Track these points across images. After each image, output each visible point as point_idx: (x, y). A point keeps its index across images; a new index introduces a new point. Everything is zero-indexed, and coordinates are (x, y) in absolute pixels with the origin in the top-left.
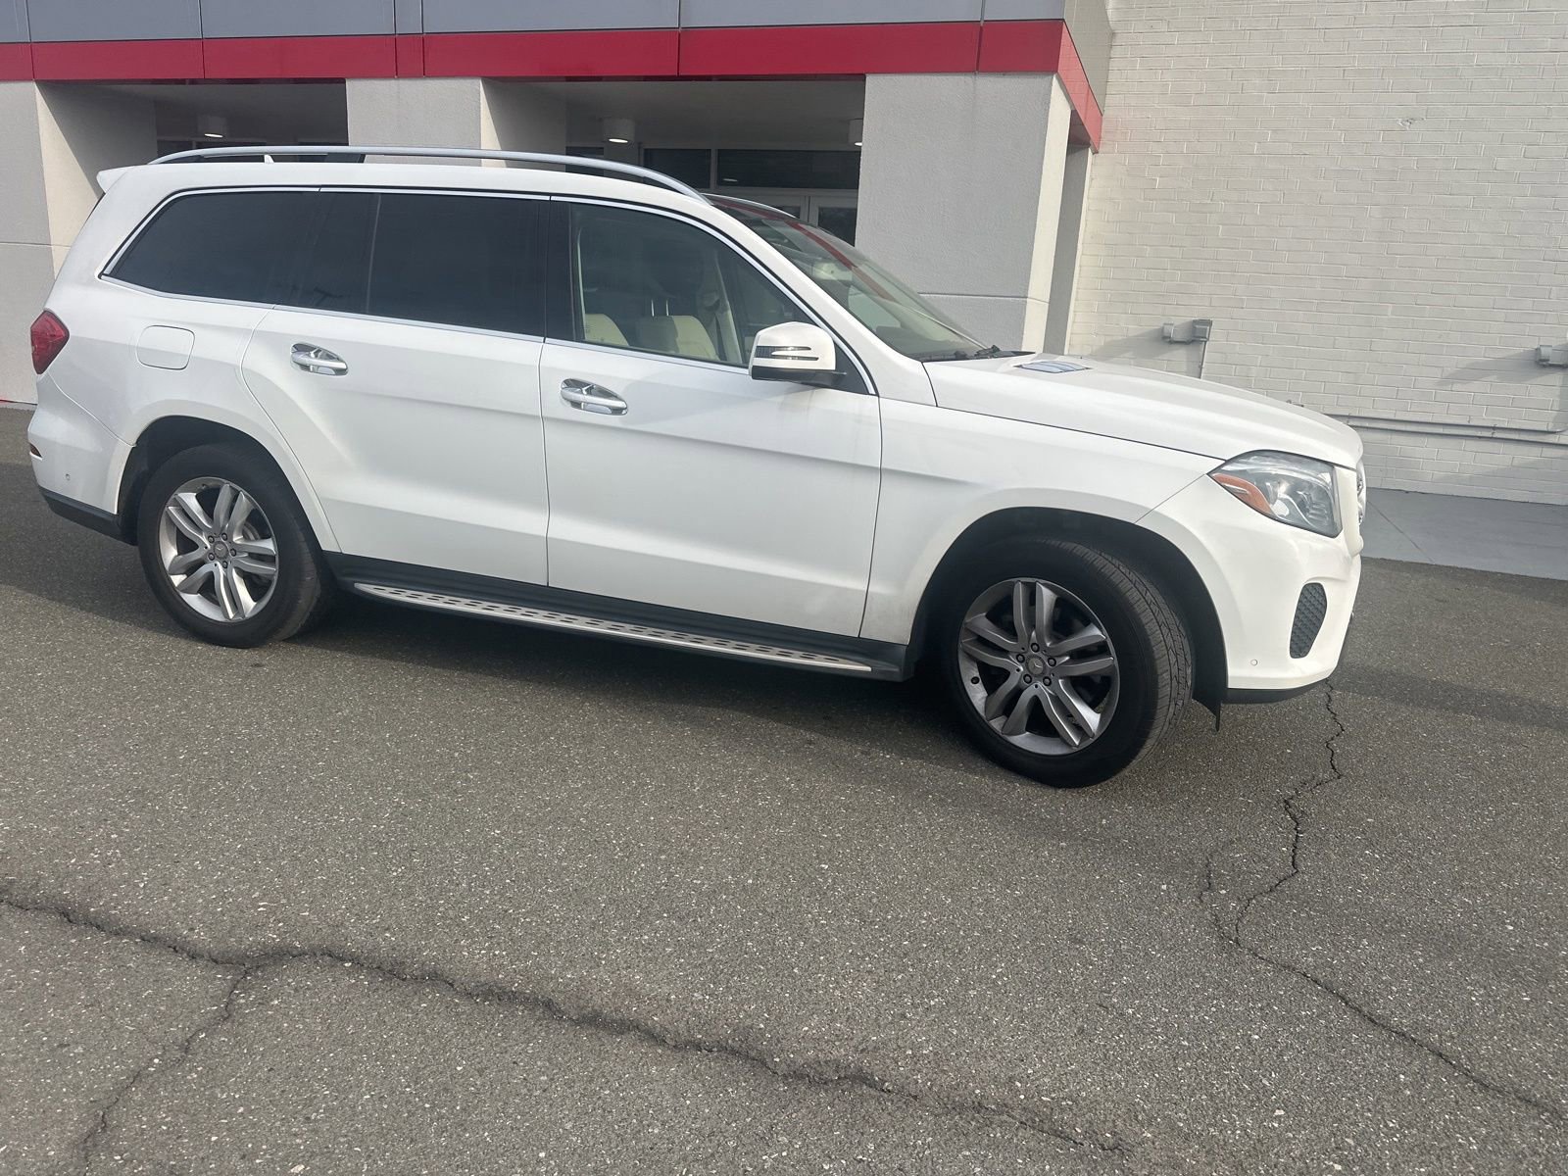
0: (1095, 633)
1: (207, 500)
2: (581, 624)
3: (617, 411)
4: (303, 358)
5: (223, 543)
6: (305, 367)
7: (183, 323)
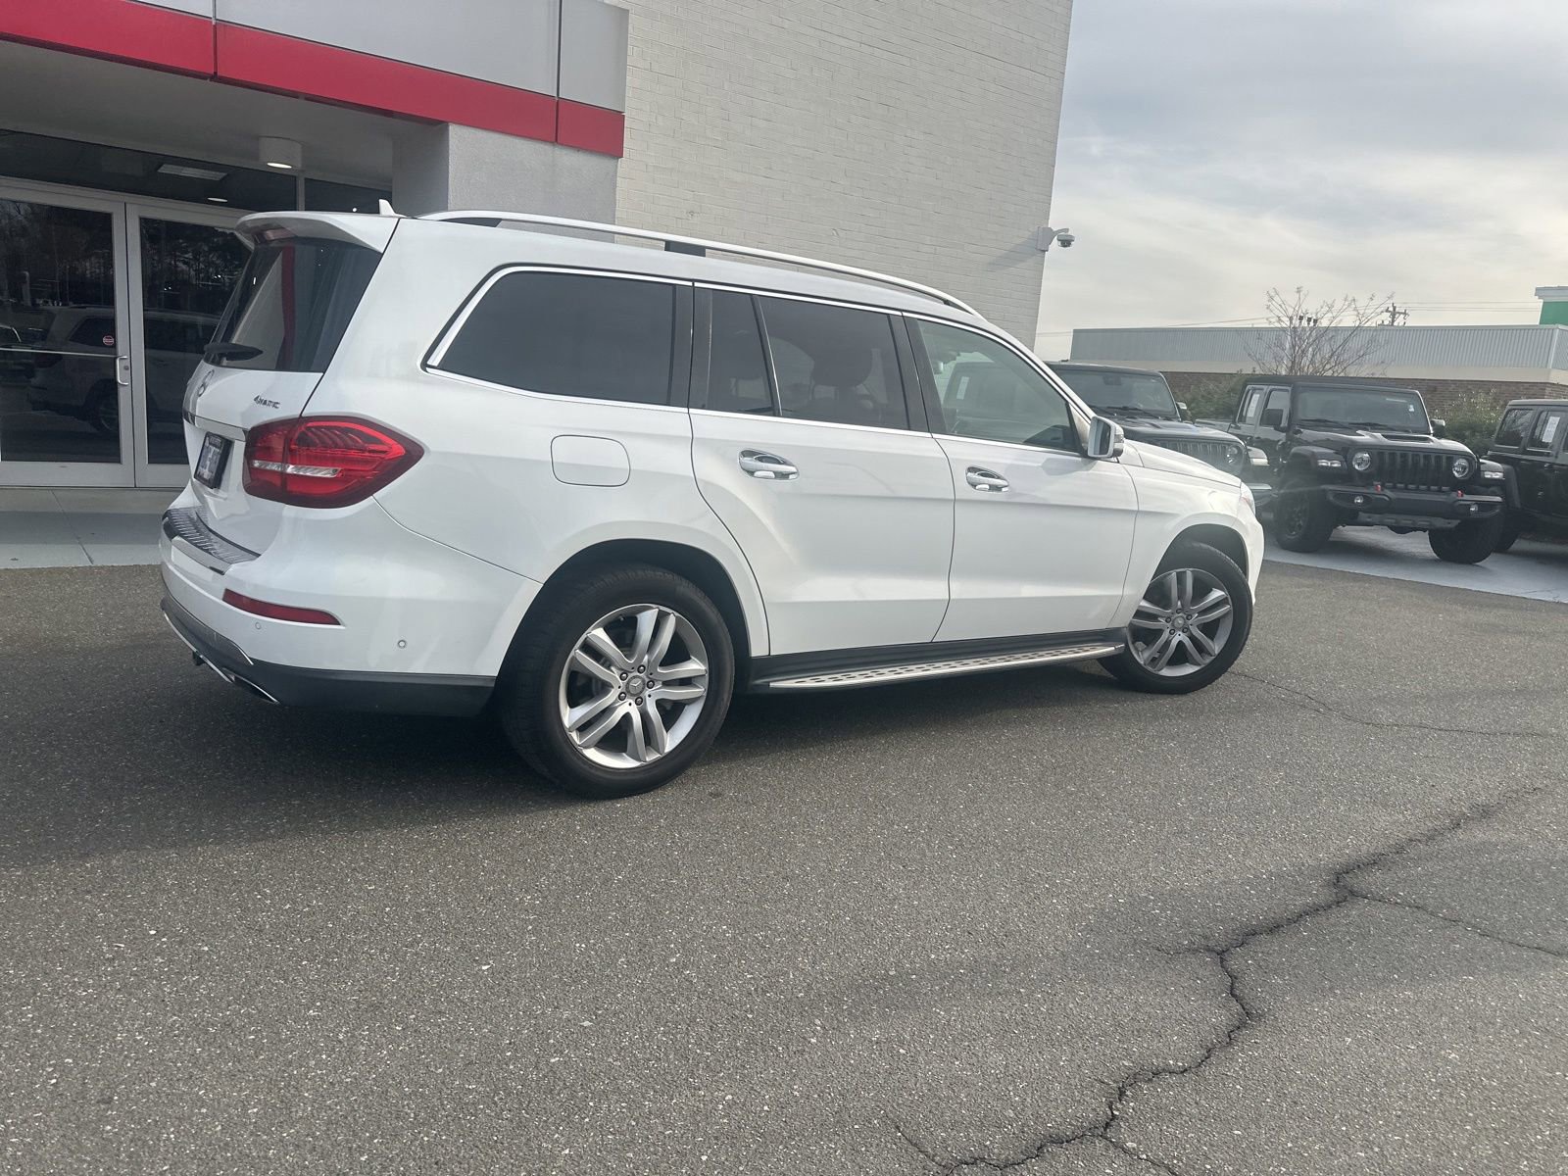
0: (1217, 594)
1: (624, 632)
2: (972, 665)
3: (998, 488)
4: (750, 462)
5: (639, 677)
6: (751, 473)
7: (607, 432)
